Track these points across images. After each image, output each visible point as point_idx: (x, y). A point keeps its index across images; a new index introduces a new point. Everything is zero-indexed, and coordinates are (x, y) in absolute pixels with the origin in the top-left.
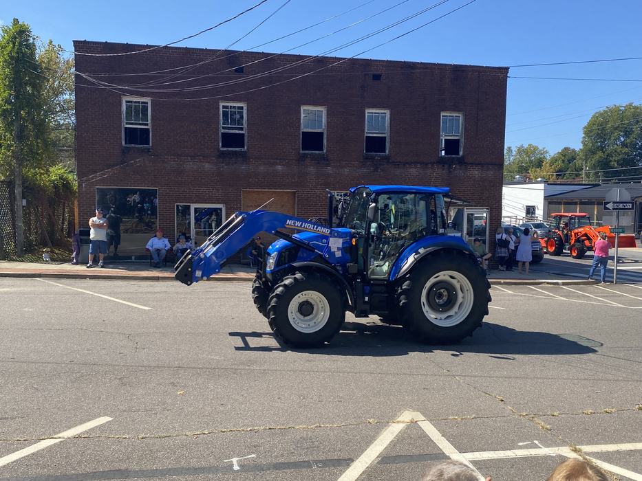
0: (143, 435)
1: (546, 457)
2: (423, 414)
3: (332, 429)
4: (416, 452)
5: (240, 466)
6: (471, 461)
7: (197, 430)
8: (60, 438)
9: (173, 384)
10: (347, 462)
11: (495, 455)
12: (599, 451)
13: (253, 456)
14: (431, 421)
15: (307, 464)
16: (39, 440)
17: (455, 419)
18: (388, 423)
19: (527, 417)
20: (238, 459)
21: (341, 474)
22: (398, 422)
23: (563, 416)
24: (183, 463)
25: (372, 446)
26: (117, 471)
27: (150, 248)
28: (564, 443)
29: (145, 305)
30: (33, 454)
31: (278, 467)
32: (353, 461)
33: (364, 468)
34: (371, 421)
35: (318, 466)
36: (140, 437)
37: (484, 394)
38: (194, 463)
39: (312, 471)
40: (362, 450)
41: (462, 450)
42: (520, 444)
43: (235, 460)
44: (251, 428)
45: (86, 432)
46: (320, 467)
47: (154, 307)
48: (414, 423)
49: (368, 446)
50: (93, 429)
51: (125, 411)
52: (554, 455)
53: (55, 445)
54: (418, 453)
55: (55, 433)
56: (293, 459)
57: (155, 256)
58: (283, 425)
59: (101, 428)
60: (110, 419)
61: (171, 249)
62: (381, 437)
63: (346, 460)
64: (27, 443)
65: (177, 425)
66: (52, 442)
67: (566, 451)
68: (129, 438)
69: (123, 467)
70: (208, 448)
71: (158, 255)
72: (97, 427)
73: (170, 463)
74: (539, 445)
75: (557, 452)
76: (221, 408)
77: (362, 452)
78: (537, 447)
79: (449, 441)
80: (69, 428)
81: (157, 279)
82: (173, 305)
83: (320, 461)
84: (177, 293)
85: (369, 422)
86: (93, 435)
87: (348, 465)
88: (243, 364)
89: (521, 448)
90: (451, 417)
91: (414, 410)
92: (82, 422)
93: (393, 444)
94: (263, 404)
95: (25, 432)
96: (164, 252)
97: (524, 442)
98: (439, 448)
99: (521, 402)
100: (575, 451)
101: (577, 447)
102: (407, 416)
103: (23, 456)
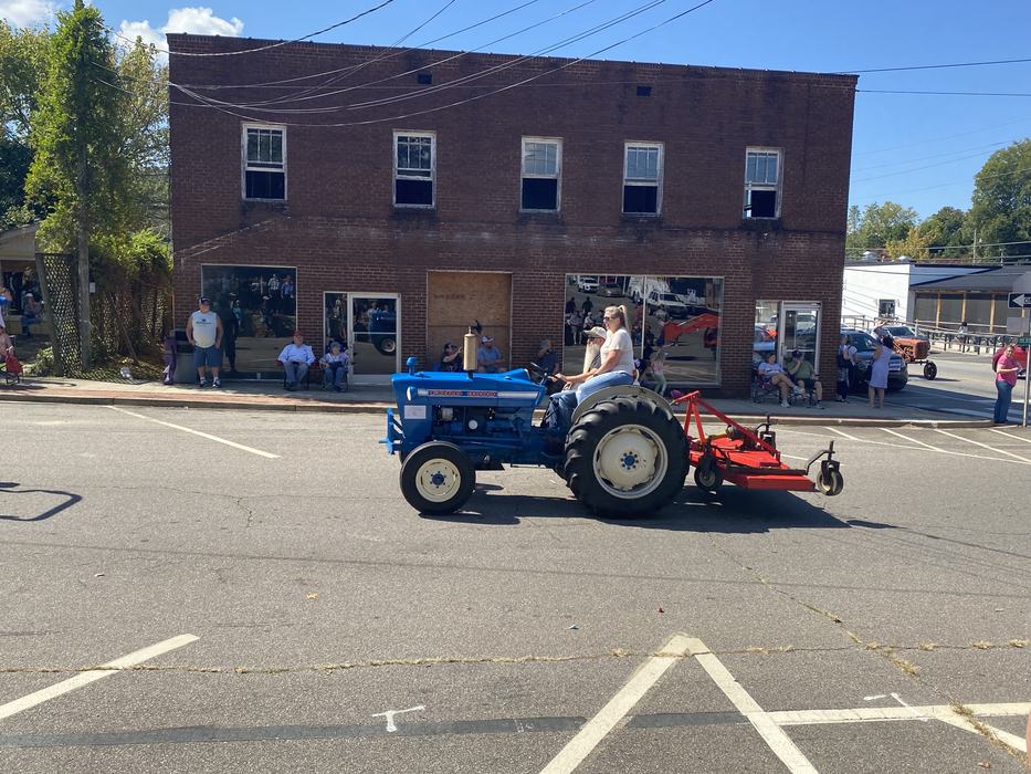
0: (245, 668)
1: (913, 723)
2: (705, 641)
3: (554, 666)
4: (691, 707)
5: (398, 725)
6: (783, 727)
7: (332, 660)
8: (110, 669)
9: (301, 582)
10: (575, 723)
11: (825, 718)
12: (1003, 713)
13: (421, 707)
14: (718, 654)
15: (509, 725)
16: (78, 672)
17: (759, 651)
18: (647, 655)
19: (878, 650)
20: (394, 712)
21: (564, 744)
22: (663, 655)
23: (941, 650)
24: (305, 718)
25: (618, 696)
26: (196, 728)
27: (284, 361)
28: (942, 699)
29: (269, 452)
30: (65, 695)
31: (461, 727)
32: (584, 720)
33: (604, 734)
34: (618, 651)
35: (526, 729)
36: (239, 670)
37: (806, 609)
38: (322, 718)
39: (517, 737)
40: (601, 702)
41: (768, 705)
42: (868, 698)
43: (390, 715)
44: (420, 660)
45: (154, 660)
46: (530, 730)
47: (283, 454)
48: (689, 657)
49: (611, 696)
50: (164, 656)
51: (220, 625)
52: (926, 720)
53: (101, 680)
54: (695, 710)
55: (105, 660)
56: (486, 715)
57: (290, 373)
58: (473, 655)
59: (178, 653)
60: (195, 638)
61: (316, 363)
62: (633, 681)
63: (572, 719)
64: (59, 675)
65: (300, 652)
66: (96, 675)
67: (945, 714)
68: (222, 672)
69: (207, 721)
70: (348, 693)
71: (296, 372)
72: (171, 652)
73: (284, 717)
74: (900, 701)
75: (930, 714)
76: (375, 624)
77: (601, 706)
78: (895, 704)
79: (747, 690)
80: (128, 652)
81: (294, 409)
82: (313, 451)
83: (530, 721)
84: (321, 432)
85: (615, 655)
86: (165, 665)
87: (577, 728)
88: (416, 550)
89: (868, 705)
90: (751, 648)
91: (692, 634)
92: (149, 642)
93: (654, 693)
94: (443, 618)
95: (56, 658)
96: (303, 368)
97: (874, 694)
98: (729, 703)
99: (870, 624)
100: (962, 712)
101: (965, 706)
102: (678, 644)
103: (49, 698)
